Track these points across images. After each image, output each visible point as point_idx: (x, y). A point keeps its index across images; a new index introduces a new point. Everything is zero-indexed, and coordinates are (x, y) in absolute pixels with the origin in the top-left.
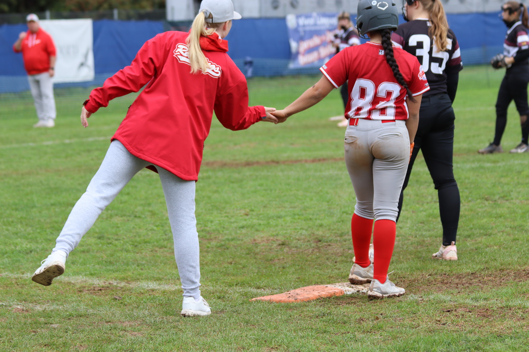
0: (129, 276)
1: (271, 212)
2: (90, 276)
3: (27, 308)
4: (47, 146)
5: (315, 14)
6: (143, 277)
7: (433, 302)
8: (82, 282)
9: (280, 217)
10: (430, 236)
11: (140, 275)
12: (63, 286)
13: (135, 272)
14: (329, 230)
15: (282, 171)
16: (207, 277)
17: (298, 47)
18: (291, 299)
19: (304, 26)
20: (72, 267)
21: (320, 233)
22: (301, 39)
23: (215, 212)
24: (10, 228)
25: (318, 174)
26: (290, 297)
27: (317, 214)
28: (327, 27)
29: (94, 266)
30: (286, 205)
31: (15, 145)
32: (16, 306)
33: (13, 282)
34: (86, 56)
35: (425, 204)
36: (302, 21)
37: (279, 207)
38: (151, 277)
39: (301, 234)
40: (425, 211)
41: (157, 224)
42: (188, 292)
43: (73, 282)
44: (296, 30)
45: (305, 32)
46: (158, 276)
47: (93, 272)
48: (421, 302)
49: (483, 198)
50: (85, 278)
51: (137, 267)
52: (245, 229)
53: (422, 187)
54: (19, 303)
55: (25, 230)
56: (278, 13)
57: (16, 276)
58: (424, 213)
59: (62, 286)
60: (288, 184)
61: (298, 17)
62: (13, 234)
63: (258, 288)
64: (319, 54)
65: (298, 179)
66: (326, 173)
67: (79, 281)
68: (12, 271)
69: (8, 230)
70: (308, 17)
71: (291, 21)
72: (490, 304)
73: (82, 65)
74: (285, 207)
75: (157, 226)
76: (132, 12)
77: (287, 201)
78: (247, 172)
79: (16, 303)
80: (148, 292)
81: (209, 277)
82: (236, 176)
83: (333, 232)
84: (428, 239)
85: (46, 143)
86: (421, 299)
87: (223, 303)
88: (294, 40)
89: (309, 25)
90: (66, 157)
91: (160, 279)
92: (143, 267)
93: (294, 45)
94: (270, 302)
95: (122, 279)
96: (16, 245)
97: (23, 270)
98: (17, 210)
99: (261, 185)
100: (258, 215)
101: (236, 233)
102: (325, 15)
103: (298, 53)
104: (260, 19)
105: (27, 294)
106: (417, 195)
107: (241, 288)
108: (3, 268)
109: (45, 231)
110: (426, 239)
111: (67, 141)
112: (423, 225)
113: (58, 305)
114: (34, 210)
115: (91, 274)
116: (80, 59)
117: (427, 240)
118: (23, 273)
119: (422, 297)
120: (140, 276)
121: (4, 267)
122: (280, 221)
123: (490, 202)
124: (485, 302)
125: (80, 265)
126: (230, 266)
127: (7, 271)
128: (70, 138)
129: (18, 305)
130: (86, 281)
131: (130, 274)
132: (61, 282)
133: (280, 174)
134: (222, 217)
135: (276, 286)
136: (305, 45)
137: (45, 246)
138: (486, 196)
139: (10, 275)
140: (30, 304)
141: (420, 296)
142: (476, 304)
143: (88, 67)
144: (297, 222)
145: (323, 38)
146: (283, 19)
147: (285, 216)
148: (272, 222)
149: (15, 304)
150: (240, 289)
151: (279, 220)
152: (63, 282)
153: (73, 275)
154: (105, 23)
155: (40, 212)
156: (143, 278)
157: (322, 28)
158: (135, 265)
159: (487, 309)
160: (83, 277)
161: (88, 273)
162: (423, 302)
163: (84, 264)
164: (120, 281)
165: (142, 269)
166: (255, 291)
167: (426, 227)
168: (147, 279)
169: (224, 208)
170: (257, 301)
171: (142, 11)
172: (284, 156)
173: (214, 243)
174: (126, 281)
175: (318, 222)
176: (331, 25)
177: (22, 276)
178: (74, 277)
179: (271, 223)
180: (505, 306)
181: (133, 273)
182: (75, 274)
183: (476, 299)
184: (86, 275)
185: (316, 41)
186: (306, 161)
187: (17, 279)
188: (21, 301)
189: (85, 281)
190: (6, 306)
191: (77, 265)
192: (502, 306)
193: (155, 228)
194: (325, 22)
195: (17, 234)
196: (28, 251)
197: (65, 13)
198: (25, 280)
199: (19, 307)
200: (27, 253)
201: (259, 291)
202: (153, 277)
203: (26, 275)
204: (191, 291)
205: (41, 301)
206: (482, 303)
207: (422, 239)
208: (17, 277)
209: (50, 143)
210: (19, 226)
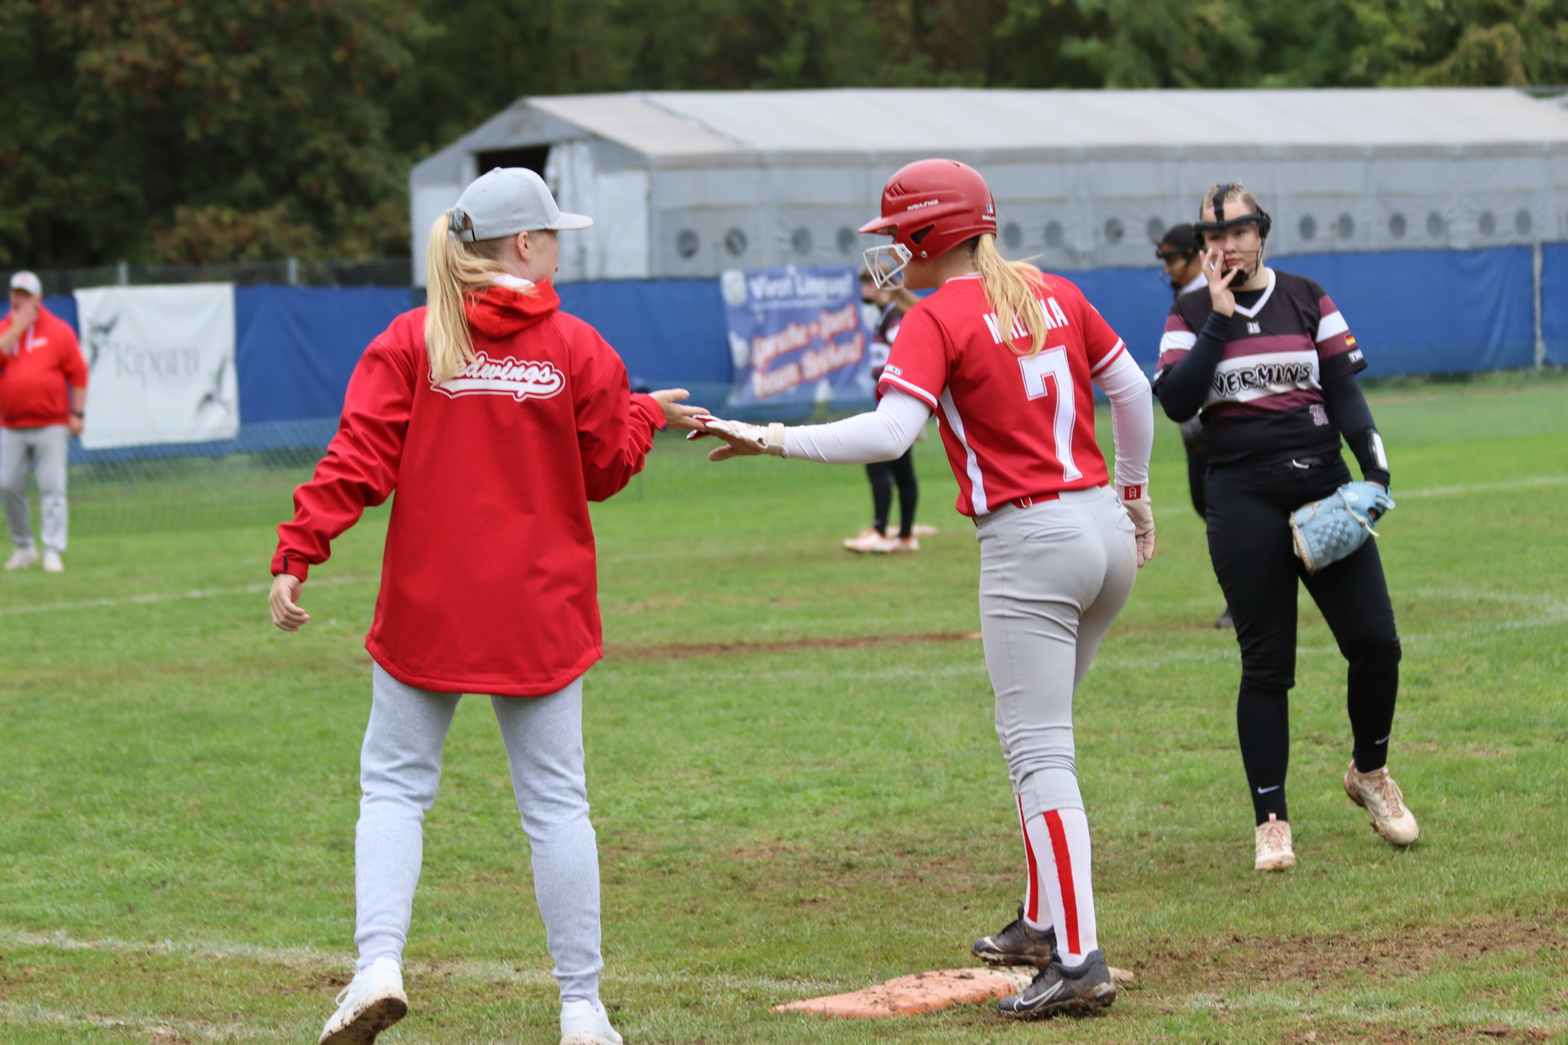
0: (435, 946)
1: (768, 776)
2: (329, 947)
3: (184, 1034)
4: (149, 606)
5: (791, 270)
6: (470, 948)
7: (1255, 1014)
8: (311, 962)
9: (790, 790)
10: (1197, 839)
11: (460, 943)
12: (265, 974)
13: (448, 937)
14: (928, 821)
15: (774, 669)
16: (639, 950)
17: (751, 351)
18: (879, 1008)
19: (765, 299)
20: (276, 922)
21: (906, 829)
22: (757, 333)
23: (623, 778)
24: (97, 820)
25: (867, 676)
26: (876, 1002)
27: (889, 782)
28: (823, 301)
29: (335, 919)
30: (804, 756)
31: (61, 605)
32: (155, 1029)
33: (132, 964)
34: (219, 377)
35: (1161, 754)
36: (759, 287)
37: (784, 764)
38: (490, 951)
39: (857, 832)
40: (1166, 772)
41: (478, 808)
42: (578, 985)
43: (287, 962)
44: (745, 309)
45: (767, 313)
46: (510, 947)
47: (336, 937)
48: (1224, 1015)
49: (1307, 738)
50: (317, 955)
51: (448, 924)
52: (708, 819)
53: (1142, 709)
54: (161, 1021)
55: (138, 826)
56: (699, 266)
57: (136, 947)
58: (1166, 778)
59: (261, 975)
60: (797, 704)
61: (750, 276)
62: (109, 835)
63: (781, 977)
64: (801, 370)
65: (819, 690)
66: (888, 674)
67: (304, 960)
68: (122, 932)
69: (93, 826)
70: (774, 276)
71: (733, 286)
72: (1406, 1019)
73: (208, 398)
74: (801, 764)
75: (478, 814)
76: (320, 267)
77: (804, 748)
78: (680, 672)
79: (152, 1020)
80: (490, 989)
81: (642, 949)
82: (656, 680)
83: (941, 827)
84: (1193, 844)
85: (140, 599)
86: (1222, 1005)
87: (700, 1019)
88: (740, 335)
89: (777, 298)
90: (204, 634)
91: (515, 953)
92: (463, 923)
93: (738, 347)
94: (825, 1016)
95: (415, 955)
96: (122, 866)
97: (151, 932)
98: (107, 772)
99: (727, 706)
100: (735, 784)
101: (689, 832)
102: (818, 272)
103: (750, 368)
104: (650, 281)
105: (175, 998)
106: (1136, 731)
107: (735, 977)
108: (99, 927)
109: (191, 828)
110: (1186, 846)
111: (195, 594)
112: (1169, 808)
113: (263, 1024)
114: (151, 772)
115: (333, 943)
116: (204, 385)
117: (1190, 849)
118: (153, 941)
119: (1222, 1001)
120: (461, 946)
121: (99, 923)
122: (796, 798)
123: (1328, 748)
124: (1393, 1013)
125: (298, 918)
126: (689, 917)
127: (110, 934)
128: (201, 586)
129: (158, 1025)
130: (322, 959)
131: (434, 940)
132: (257, 963)
133: (769, 676)
134: (641, 789)
135: (828, 974)
136: (767, 348)
137: (199, 870)
138: (1316, 733)
139: (121, 944)
140: (191, 1025)
141: (1217, 998)
142: (1369, 1019)
143: (224, 404)
144: (841, 803)
145: (814, 329)
146: (715, 282)
147: (806, 788)
148: (778, 804)
149: (151, 1024)
150: (734, 981)
151: (794, 796)
152: (261, 963)
153: (285, 944)
154: (264, 293)
155: (169, 778)
156: (470, 952)
157: (812, 303)
158: (443, 918)
159: (1403, 1033)
160: (314, 951)
161: (325, 938)
162: (1227, 1013)
163: (308, 914)
164: (411, 961)
165: (462, 929)
166: (776, 986)
167: (1180, 813)
168: (482, 954)
169: (644, 766)
170: (787, 1012)
171: (347, 264)
172: (767, 629)
173: (635, 859)
174: (427, 960)
175: (895, 803)
176: (834, 297)
177: (151, 946)
178: (288, 951)
179: (775, 805)
180: (1447, 1022)
181: (442, 939)
182: (290, 943)
183: (1366, 1006)
184: (318, 944)
185: (796, 336)
186: (826, 643)
187: (137, 954)
188: (165, 1015)
189: (320, 961)
190: (127, 1028)
191: (291, 919)
192: (1441, 1024)
193: (474, 819)
194: (817, 289)
195: (118, 834)
196: (157, 881)
197: (152, 269)
198: (163, 959)
199: (161, 1031)
200: (155, 887)
201: (785, 986)
202: (499, 951)
203: (163, 945)
204: (584, 983)
205: (216, 1014)
206: (1383, 1015)
207: (1177, 845)
208: (137, 950)
209: (153, 598)
210: (122, 815)
